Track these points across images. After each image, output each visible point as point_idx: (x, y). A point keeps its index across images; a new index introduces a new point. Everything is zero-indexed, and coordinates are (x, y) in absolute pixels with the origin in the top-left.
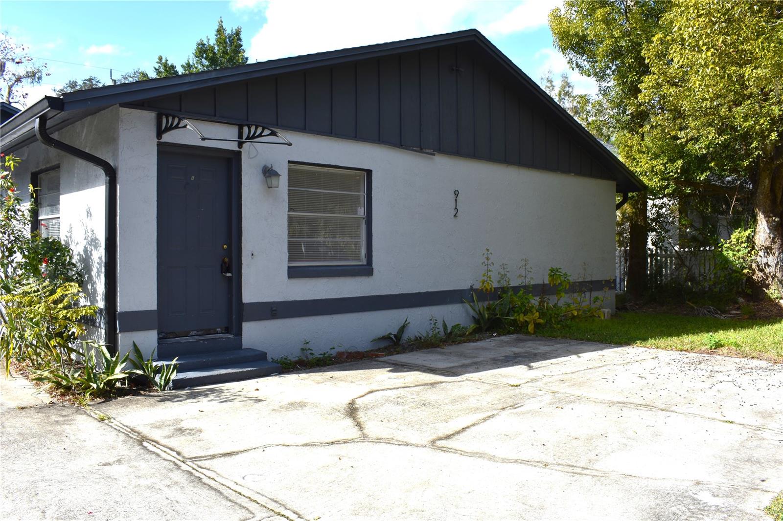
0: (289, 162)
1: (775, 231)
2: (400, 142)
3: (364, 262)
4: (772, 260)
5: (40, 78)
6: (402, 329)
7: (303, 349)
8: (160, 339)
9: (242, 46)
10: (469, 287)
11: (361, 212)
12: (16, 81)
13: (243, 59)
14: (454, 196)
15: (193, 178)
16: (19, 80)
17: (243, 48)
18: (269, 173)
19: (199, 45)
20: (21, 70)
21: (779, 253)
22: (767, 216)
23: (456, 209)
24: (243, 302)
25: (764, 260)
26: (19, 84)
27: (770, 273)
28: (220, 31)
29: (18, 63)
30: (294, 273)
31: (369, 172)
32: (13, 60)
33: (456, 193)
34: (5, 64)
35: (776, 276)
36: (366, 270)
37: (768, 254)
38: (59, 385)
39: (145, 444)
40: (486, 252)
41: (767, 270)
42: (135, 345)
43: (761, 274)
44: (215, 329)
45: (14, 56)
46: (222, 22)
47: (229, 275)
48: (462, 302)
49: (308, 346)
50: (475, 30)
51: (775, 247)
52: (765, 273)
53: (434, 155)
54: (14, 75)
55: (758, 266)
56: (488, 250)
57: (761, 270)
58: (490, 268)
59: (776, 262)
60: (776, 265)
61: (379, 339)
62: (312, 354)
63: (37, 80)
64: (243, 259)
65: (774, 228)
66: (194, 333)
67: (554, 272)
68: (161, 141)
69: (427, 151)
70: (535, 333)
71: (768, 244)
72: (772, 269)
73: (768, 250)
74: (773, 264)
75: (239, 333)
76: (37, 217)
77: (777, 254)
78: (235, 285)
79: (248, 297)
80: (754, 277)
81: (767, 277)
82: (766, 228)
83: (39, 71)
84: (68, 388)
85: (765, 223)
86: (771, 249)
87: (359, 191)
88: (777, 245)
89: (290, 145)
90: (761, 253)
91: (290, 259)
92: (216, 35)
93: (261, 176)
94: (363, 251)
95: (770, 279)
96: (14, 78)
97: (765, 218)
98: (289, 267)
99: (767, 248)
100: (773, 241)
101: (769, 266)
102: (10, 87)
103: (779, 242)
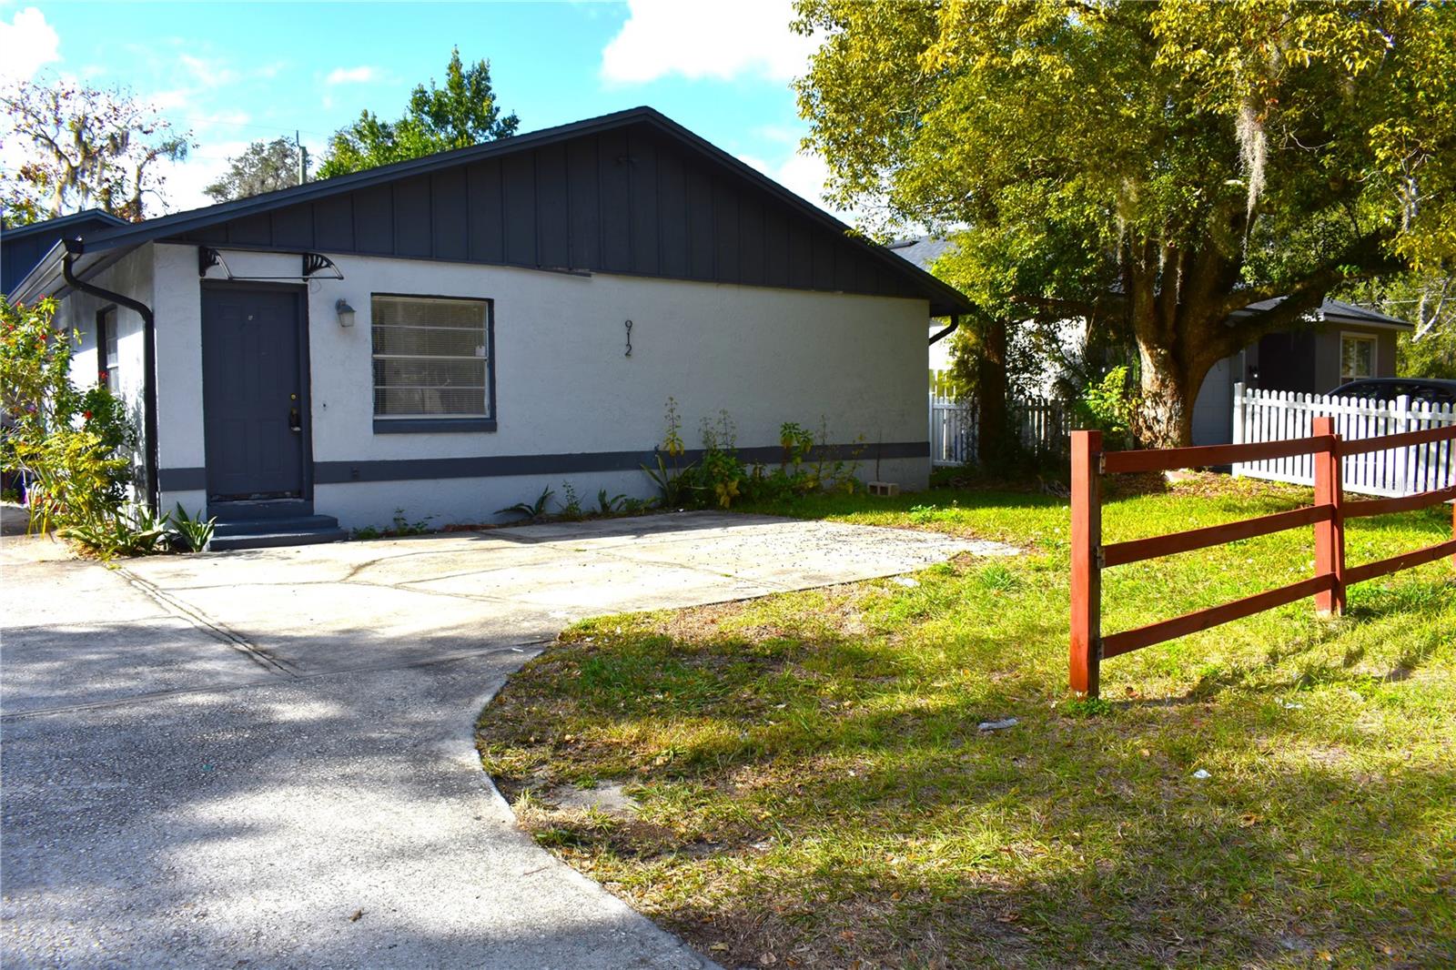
0: (373, 294)
1: (1164, 369)
2: (537, 261)
3: (487, 415)
4: (1162, 413)
5: (184, 152)
6: (543, 500)
7: (395, 519)
8: (209, 503)
9: (490, 89)
10: (653, 449)
11: (482, 352)
12: (148, 159)
13: (490, 111)
14: (625, 329)
15: (251, 318)
16: (152, 157)
17: (492, 92)
18: (343, 308)
19: (416, 92)
20: (155, 142)
21: (1173, 403)
22: (1150, 348)
23: (628, 345)
24: (315, 460)
25: (1152, 414)
26: (153, 162)
27: (1160, 432)
28: (455, 66)
29: (146, 133)
30: (380, 428)
31: (491, 302)
32: (140, 127)
33: (629, 325)
34: (128, 134)
35: (1168, 437)
36: (489, 426)
37: (1157, 403)
38: (88, 543)
39: (133, 582)
40: (669, 402)
41: (1156, 428)
42: (179, 506)
43: (1149, 434)
44: (283, 493)
45: (141, 122)
46: (457, 53)
47: (297, 429)
48: (641, 468)
49: (401, 516)
50: (646, 108)
51: (1167, 393)
52: (1153, 433)
53: (589, 275)
54: (145, 149)
55: (1145, 422)
56: (672, 399)
57: (1150, 428)
58: (677, 423)
59: (1168, 415)
60: (1170, 419)
61: (505, 510)
62: (406, 524)
63: (179, 155)
64: (312, 410)
65: (1161, 365)
66: (257, 495)
67: (789, 429)
68: (206, 277)
69: (580, 271)
70: (730, 507)
71: (1155, 388)
72: (1163, 426)
73: (1157, 398)
74: (1164, 419)
75: (311, 498)
76: (106, 364)
77: (1169, 405)
78: (304, 440)
79: (320, 454)
80: (1142, 439)
81: (1157, 438)
82: (1151, 365)
83: (183, 141)
84: (97, 546)
85: (1148, 358)
86: (1161, 397)
87: (481, 326)
88: (1169, 391)
89: (342, 278)
90: (1148, 403)
91: (376, 411)
92: (448, 75)
93: (334, 312)
94: (487, 401)
95: (1160, 441)
96: (145, 155)
97: (1147, 349)
98: (375, 421)
99: (1155, 395)
100: (1163, 384)
101: (1158, 421)
102: (140, 169)
103: (1171, 385)
